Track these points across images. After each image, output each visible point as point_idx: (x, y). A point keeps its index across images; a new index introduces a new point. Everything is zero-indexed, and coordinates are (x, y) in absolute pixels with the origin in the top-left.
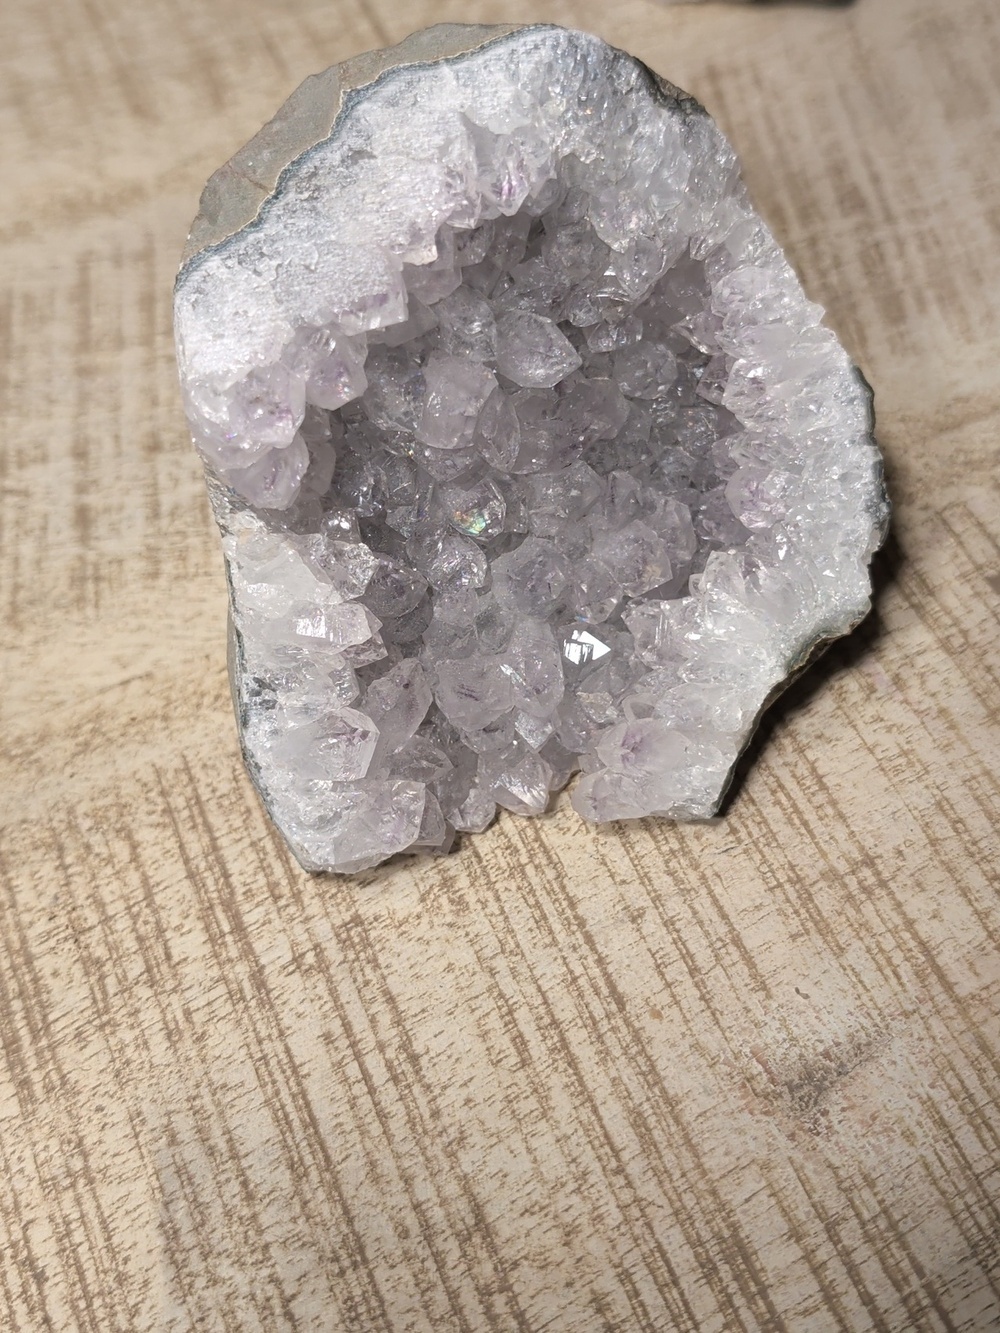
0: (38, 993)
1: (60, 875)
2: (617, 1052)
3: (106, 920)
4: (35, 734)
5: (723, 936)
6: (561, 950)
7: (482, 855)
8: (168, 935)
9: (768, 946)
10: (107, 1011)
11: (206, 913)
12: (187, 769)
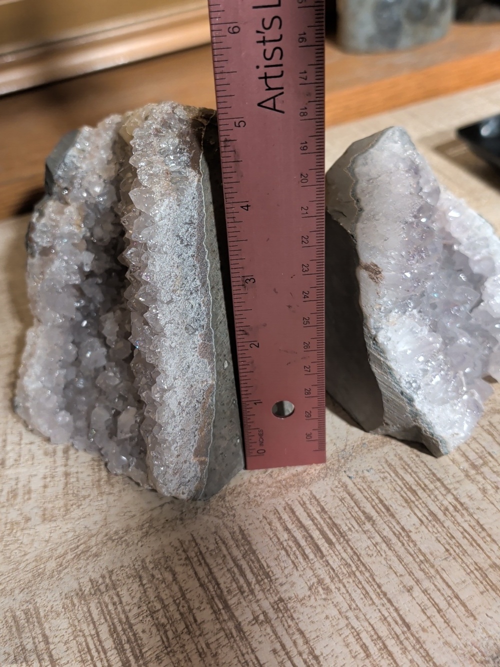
0: (136, 640)
1: (141, 588)
2: (410, 648)
3: (165, 607)
4: (122, 530)
5: (450, 595)
6: (377, 606)
7: (334, 568)
8: (194, 611)
9: (471, 598)
10: (170, 647)
11: (211, 601)
12: (194, 540)
